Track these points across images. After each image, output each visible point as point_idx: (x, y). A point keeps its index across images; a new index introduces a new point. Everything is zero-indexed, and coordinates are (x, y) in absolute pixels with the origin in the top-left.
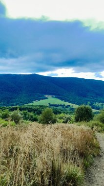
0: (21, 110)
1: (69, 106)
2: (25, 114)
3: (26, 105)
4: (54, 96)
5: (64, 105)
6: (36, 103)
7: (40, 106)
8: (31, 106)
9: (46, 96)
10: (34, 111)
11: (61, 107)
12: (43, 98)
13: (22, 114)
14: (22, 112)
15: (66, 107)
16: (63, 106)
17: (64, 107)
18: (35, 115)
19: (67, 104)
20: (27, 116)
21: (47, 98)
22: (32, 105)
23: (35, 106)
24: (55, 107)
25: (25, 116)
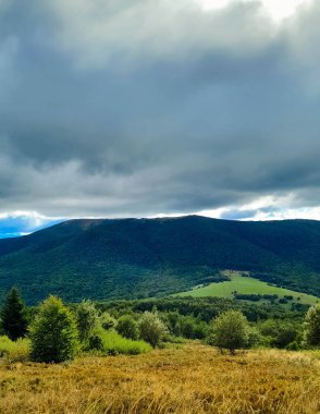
0: (160, 309)
1: (291, 298)
2: (173, 321)
3: (174, 296)
4: (247, 273)
5: (276, 297)
6: (199, 292)
7: (211, 300)
8: (186, 298)
9: (226, 273)
10: (195, 311)
11: (267, 302)
12: (217, 277)
13: (165, 321)
14: (165, 315)
15: (282, 301)
16: (272, 298)
17: (276, 301)
18: (197, 323)
19: (283, 292)
20: (178, 324)
21: (227, 279)
22: (189, 298)
23: (198, 300)
24: (250, 303)
25: (173, 326)
